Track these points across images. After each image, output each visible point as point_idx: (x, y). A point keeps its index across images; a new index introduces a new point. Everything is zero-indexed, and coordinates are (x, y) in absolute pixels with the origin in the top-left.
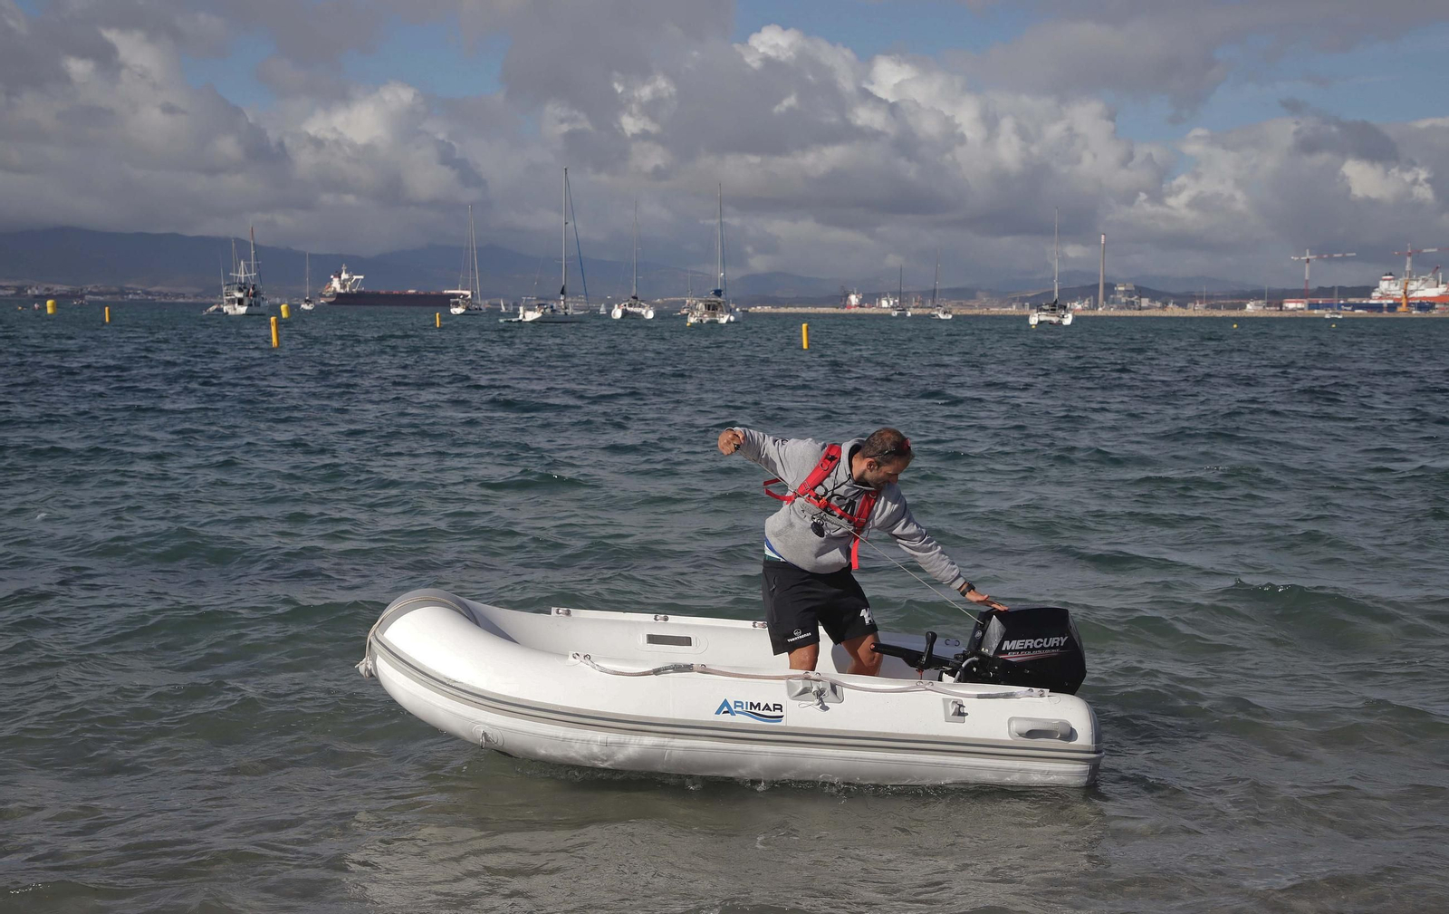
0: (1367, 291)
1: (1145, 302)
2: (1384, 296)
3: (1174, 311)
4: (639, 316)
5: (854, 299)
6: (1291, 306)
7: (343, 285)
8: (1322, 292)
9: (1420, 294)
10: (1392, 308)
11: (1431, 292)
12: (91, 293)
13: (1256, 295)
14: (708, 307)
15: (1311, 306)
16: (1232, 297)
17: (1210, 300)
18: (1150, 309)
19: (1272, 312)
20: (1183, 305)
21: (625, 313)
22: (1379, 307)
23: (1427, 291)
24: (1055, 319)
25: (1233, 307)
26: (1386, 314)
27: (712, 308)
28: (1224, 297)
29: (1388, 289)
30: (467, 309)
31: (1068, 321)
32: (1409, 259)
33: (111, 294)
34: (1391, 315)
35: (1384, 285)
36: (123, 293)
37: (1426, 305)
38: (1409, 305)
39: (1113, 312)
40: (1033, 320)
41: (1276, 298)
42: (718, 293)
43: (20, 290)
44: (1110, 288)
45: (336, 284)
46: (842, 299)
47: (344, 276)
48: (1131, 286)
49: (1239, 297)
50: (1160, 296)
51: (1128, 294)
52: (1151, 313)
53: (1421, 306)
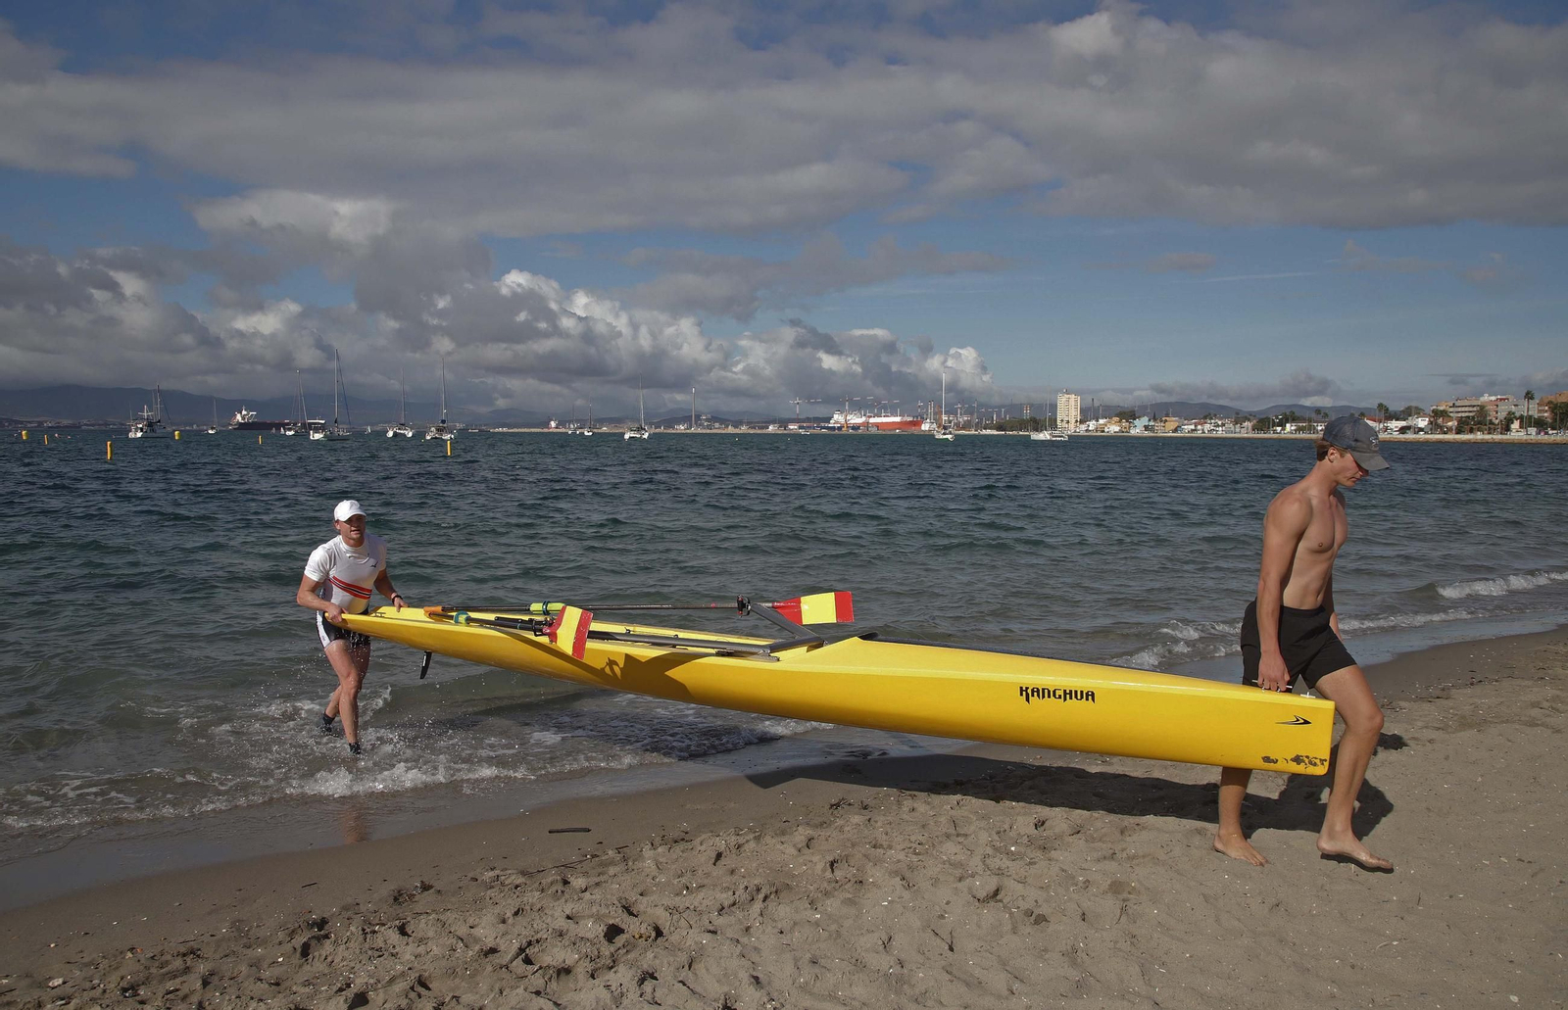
0: (828, 420)
1: (717, 425)
2: (836, 422)
3: (731, 430)
4: (404, 435)
5: (553, 424)
6: (792, 427)
7: (243, 418)
8: (808, 420)
9: (852, 422)
10: (840, 428)
11: (858, 421)
12: (86, 425)
13: (773, 422)
14: (438, 430)
15: (800, 428)
16: (763, 422)
17: (750, 424)
18: (718, 429)
19: (781, 431)
20: (736, 427)
21: (395, 434)
22: (833, 428)
23: (856, 420)
24: (638, 436)
25: (762, 428)
26: (836, 432)
27: (439, 430)
28: (758, 422)
29: (838, 418)
30: (296, 432)
31: (646, 436)
32: (848, 402)
33: (99, 425)
34: (839, 433)
35: (836, 417)
36: (106, 424)
37: (855, 427)
38: (848, 427)
39: (699, 431)
40: (627, 436)
41: (784, 423)
42: (443, 422)
43: (40, 424)
44: (698, 417)
45: (239, 417)
46: (547, 425)
47: (244, 412)
48: (709, 416)
49: (765, 422)
50: (724, 422)
51: (706, 420)
52: (719, 431)
53: (853, 428)
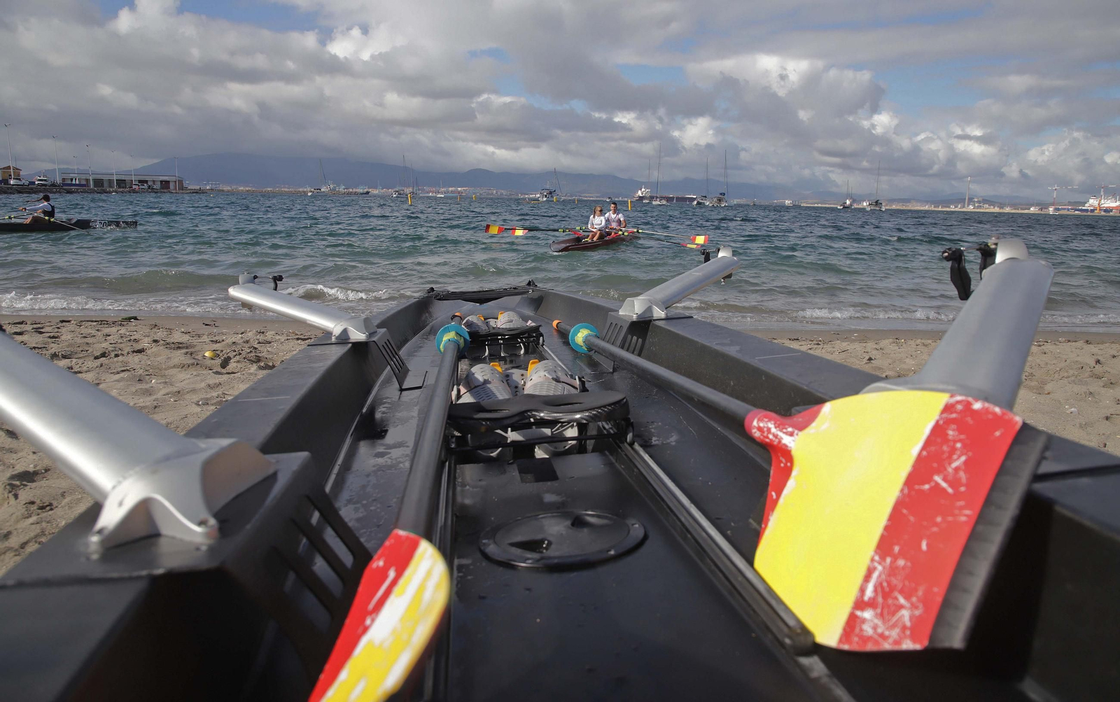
0: (1083, 203)
1: (986, 205)
2: (1091, 206)
3: (997, 210)
8: (1065, 203)
9: (1106, 205)
10: (1092, 211)
11: (1114, 205)
13: (1034, 205)
16: (1024, 204)
17: (1013, 206)
18: (987, 209)
20: (1001, 208)
22: (1087, 210)
23: (1109, 203)
25: (1024, 209)
26: (1089, 213)
28: (1021, 204)
29: (1093, 202)
32: (1102, 190)
34: (1091, 214)
35: (1091, 201)
37: (1108, 210)
38: (1100, 210)
39: (971, 209)
41: (1044, 206)
44: (971, 199)
45: (640, 193)
47: (643, 190)
48: (980, 199)
49: (1027, 205)
50: (991, 203)
51: (979, 202)
52: (987, 211)
53: (1105, 211)
